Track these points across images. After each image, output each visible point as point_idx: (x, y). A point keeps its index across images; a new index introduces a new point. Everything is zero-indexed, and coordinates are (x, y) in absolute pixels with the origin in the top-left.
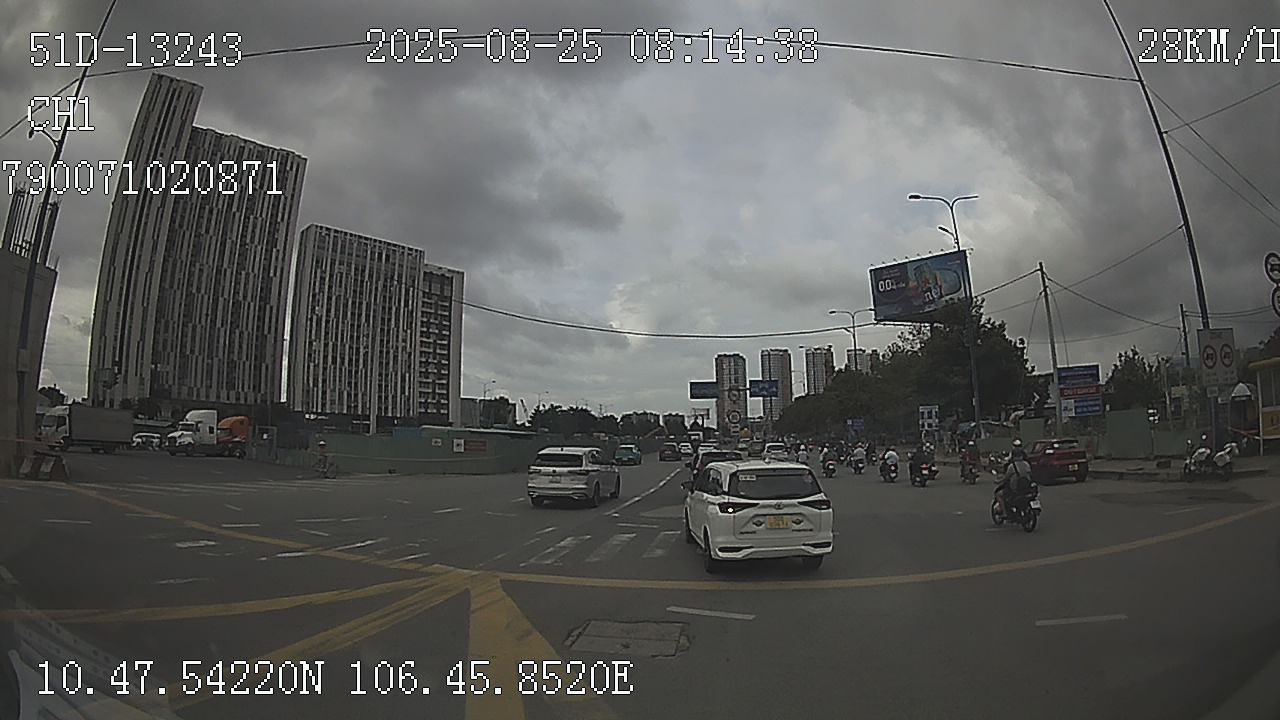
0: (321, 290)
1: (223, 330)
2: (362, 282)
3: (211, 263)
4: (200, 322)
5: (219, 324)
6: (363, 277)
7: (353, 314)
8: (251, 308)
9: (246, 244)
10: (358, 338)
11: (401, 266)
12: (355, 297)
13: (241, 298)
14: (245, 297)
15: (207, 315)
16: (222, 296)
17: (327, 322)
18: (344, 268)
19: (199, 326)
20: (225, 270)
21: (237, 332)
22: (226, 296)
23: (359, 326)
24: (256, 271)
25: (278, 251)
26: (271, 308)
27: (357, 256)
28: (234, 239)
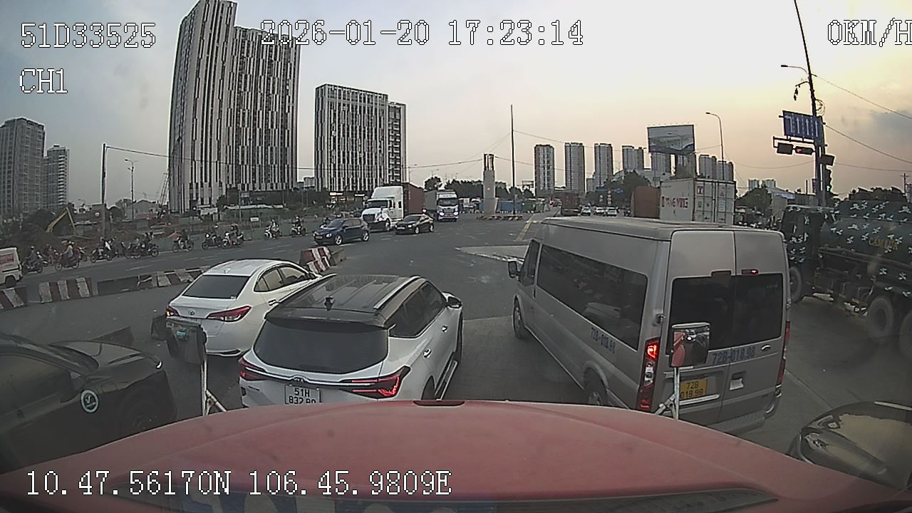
0: (335, 122)
1: (260, 147)
2: (356, 114)
3: (249, 108)
4: (246, 144)
5: (258, 145)
6: (356, 112)
7: (352, 134)
8: (276, 132)
9: (270, 94)
10: (356, 147)
11: (376, 104)
12: (353, 124)
13: (270, 127)
14: (272, 127)
15: (250, 139)
16: (259, 127)
17: (339, 139)
18: (346, 107)
19: (246, 147)
20: (259, 112)
21: (269, 148)
22: (261, 127)
23: (356, 140)
24: (277, 110)
25: (289, 97)
26: (288, 131)
27: (352, 100)
28: (262, 92)
